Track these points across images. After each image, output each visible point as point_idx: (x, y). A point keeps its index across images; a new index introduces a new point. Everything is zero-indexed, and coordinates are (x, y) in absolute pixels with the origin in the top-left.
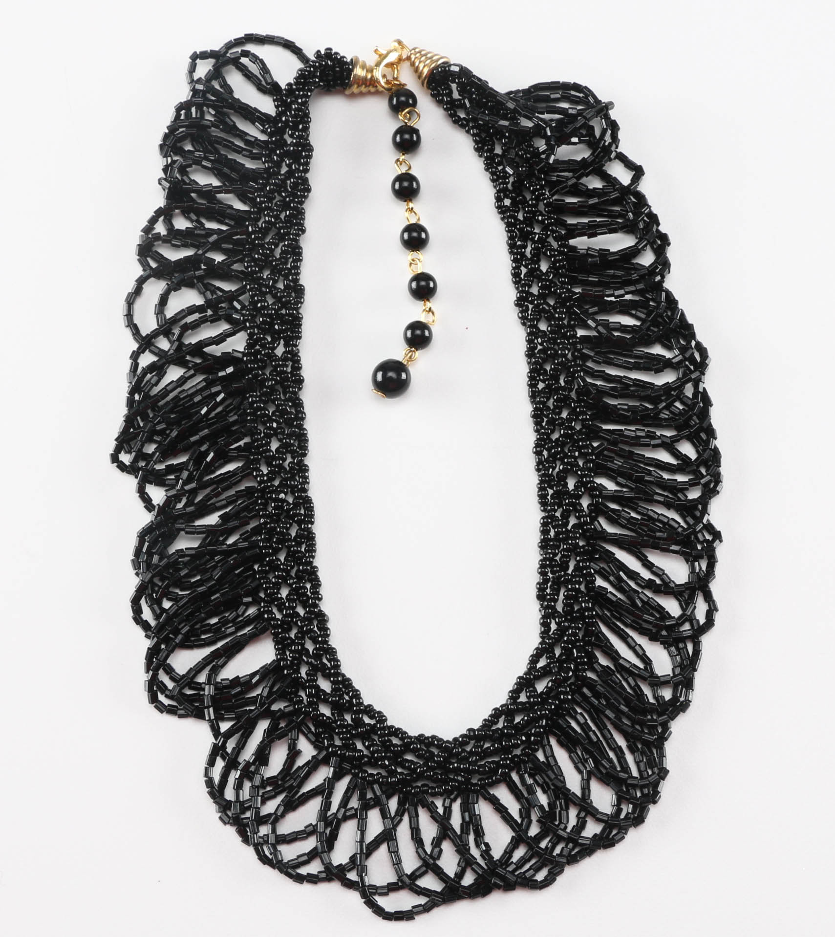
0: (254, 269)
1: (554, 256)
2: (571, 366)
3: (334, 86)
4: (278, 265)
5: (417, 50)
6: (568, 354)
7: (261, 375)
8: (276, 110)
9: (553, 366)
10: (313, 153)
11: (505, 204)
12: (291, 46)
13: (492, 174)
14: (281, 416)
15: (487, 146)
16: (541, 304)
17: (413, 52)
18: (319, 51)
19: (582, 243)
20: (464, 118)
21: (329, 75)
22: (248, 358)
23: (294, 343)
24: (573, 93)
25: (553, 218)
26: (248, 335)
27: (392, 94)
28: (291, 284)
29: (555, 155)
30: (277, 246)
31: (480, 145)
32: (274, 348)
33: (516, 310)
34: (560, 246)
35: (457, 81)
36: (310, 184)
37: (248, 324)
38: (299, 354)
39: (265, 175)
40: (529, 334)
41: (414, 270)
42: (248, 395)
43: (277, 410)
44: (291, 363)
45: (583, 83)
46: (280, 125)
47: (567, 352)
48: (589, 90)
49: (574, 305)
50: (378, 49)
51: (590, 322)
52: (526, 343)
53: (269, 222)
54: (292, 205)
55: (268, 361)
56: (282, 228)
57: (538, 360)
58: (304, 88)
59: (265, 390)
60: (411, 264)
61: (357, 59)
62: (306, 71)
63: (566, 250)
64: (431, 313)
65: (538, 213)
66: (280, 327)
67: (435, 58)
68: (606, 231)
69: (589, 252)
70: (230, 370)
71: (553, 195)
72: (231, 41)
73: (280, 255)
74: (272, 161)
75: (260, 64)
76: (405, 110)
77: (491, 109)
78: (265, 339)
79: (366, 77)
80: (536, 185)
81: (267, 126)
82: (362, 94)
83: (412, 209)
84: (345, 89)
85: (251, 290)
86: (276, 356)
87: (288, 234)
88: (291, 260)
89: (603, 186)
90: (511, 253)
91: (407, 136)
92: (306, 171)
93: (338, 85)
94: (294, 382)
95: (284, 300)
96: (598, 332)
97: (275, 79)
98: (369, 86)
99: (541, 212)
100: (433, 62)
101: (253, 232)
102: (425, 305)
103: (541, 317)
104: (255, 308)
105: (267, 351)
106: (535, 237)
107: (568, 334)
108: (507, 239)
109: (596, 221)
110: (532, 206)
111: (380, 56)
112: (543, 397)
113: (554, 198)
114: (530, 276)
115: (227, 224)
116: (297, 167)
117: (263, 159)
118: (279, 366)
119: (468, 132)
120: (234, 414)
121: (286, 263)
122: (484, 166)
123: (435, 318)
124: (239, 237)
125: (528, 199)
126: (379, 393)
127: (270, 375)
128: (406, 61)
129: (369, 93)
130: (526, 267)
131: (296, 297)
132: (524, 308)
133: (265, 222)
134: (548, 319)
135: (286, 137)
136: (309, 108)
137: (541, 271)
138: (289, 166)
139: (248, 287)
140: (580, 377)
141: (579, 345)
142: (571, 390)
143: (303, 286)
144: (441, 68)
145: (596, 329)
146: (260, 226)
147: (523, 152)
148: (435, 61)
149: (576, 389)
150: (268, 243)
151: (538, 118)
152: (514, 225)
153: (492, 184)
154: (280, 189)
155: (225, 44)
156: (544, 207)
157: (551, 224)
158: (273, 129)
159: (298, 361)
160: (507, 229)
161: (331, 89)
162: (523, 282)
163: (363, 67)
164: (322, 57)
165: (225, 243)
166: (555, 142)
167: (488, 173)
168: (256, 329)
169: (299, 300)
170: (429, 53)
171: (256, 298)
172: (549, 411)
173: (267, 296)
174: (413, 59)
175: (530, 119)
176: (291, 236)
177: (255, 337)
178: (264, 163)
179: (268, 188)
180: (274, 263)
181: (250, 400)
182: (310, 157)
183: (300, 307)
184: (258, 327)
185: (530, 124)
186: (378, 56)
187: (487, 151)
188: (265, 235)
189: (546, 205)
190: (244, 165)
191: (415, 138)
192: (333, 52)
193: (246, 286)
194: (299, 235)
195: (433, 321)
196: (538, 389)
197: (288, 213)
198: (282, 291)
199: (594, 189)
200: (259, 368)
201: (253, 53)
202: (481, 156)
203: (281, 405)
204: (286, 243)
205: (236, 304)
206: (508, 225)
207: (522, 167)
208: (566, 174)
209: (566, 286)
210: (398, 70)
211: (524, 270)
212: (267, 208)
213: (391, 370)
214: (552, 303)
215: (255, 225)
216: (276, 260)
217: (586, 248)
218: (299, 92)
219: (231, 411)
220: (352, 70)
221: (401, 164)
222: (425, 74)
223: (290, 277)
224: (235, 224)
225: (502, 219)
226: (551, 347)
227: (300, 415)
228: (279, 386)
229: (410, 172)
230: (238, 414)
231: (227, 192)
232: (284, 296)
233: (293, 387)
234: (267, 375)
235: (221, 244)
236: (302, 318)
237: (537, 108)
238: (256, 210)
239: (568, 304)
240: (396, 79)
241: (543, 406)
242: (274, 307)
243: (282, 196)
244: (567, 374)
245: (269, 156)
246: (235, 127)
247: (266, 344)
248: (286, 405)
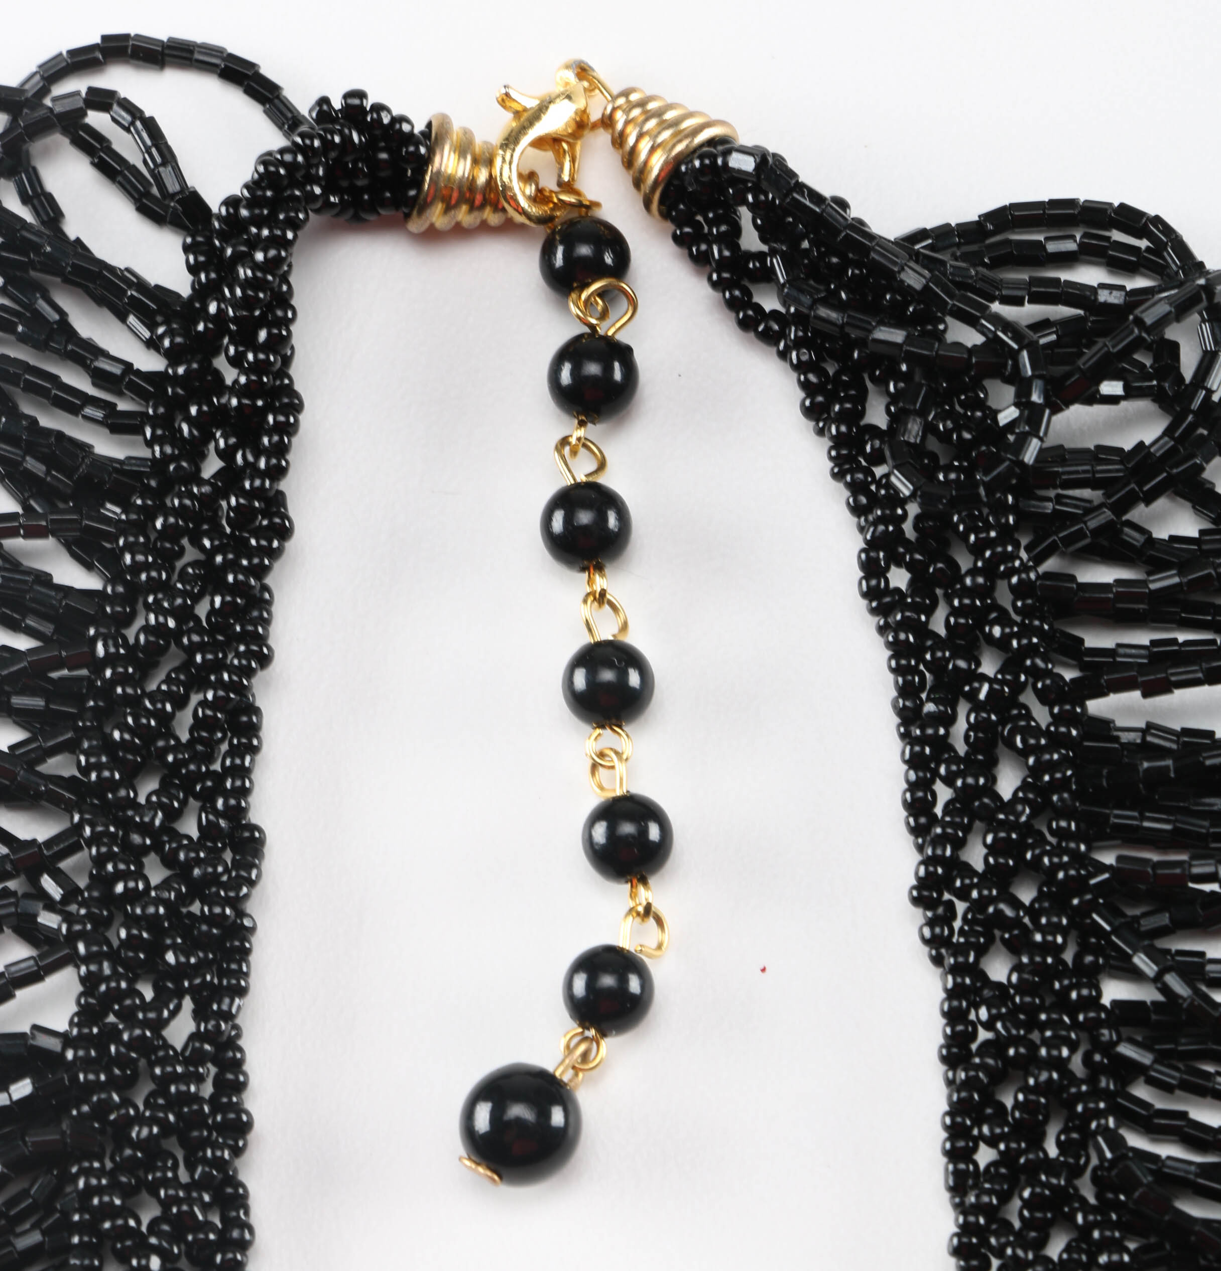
0: (106, 774)
1: (1037, 750)
2: (1080, 1097)
3: (373, 207)
4: (185, 763)
5: (634, 97)
6: (1069, 1058)
7: (118, 1107)
8: (190, 278)
9: (1021, 1097)
10: (301, 417)
11: (892, 585)
12: (246, 76)
13: (855, 488)
14: (177, 1237)
15: (841, 401)
16: (992, 900)
17: (621, 101)
18: (324, 101)
19: (1130, 710)
20: (774, 313)
21: (356, 172)
22: (81, 1053)
23: (225, 1007)
24: (1117, 236)
25: (1039, 632)
26: (83, 980)
27: (554, 232)
28: (222, 823)
29: (1041, 439)
30: (180, 703)
31: (820, 399)
32: (159, 1025)
33: (917, 917)
34: (1057, 720)
35: (750, 198)
36: (292, 513)
37: (81, 948)
38: (241, 1043)
39: (153, 483)
40: (952, 994)
41: (605, 785)
42: (74, 1170)
43: (165, 1217)
44: (213, 1070)
45: (1149, 207)
46: (201, 327)
47: (1065, 1052)
48: (1168, 230)
49: (1092, 906)
50: (513, 94)
51: (1141, 961)
52: (944, 1021)
53: (159, 630)
54: (230, 578)
55: (143, 1063)
56: (201, 647)
57: (977, 1076)
58: (273, 214)
59: (128, 1152)
60: (594, 767)
61: (445, 122)
62: (282, 163)
63: (1074, 732)
64: (651, 921)
65: (994, 615)
66: (182, 959)
67: (687, 124)
68: (1200, 675)
69: (1149, 739)
70: (22, 1089)
71: (1039, 560)
72: (61, 54)
73: (191, 731)
74: (174, 436)
75: (145, 135)
76: (588, 285)
77: (853, 286)
78: (133, 992)
79: (472, 181)
80: (988, 527)
81: (161, 330)
82: (459, 232)
83: (603, 593)
84: (407, 216)
85: (95, 839)
86: (167, 1046)
87: (219, 666)
88: (225, 747)
89: (1202, 532)
90: (905, 736)
91: (593, 369)
92: (278, 472)
93: (384, 203)
94: (221, 1128)
95: (197, 872)
96: (1165, 990)
97: (192, 181)
98: (482, 207)
99: (1003, 612)
100: (679, 136)
101: (110, 660)
102: (633, 895)
103: (991, 940)
104: (109, 899)
105: (138, 1032)
106: (978, 690)
107: (1074, 995)
108: (894, 693)
109: (1174, 641)
110: (972, 592)
111: (517, 114)
112: (989, 1192)
113: (1041, 569)
114: (961, 813)
115: (31, 632)
116: (250, 458)
117: (148, 432)
118: (176, 1078)
119: (783, 355)
120: (34, 1227)
121: (209, 758)
122: (830, 464)
123: (666, 938)
124: (65, 672)
125: (963, 570)
126: (481, 1170)
127: (147, 1104)
128: (601, 131)
129: (484, 228)
130: (949, 781)
131: (236, 864)
132: (940, 910)
133: (146, 629)
134: (1014, 948)
135: (220, 363)
136: (292, 279)
137: (997, 797)
138: (226, 455)
139: (88, 831)
140: (1105, 1131)
141: (1105, 1032)
142: (1077, 1171)
143: (260, 830)
144: (701, 157)
145: (1157, 980)
146: (132, 641)
147: (949, 424)
148: (686, 137)
149: (1095, 1170)
150: (152, 697)
151: (997, 319)
152: (917, 651)
153: (856, 520)
154: (198, 525)
155: (40, 66)
156: (1011, 597)
157: (1030, 651)
158: (179, 340)
159: (237, 1065)
160: (893, 663)
161: (364, 215)
162: (939, 830)
163: (463, 149)
164: (334, 120)
165: (21, 693)
166: (1047, 397)
167: (840, 486)
168: (106, 965)
169: (244, 874)
170: (670, 107)
171: (110, 867)
172: (1007, 1236)
173: (146, 860)
174: (619, 126)
175: (972, 321)
176: (226, 676)
177: (103, 988)
178: (149, 444)
179: (159, 524)
180: (170, 758)
181: (81, 1183)
182: (288, 429)
183: (247, 896)
184: (114, 956)
185: (971, 338)
186: (510, 115)
187: (840, 419)
188: (146, 667)
189: (1017, 592)
190: (91, 447)
191: (618, 375)
192: (368, 104)
193: (79, 828)
194: (249, 673)
195: (660, 947)
196: (976, 1165)
197: (218, 600)
198: (193, 846)
199: (1174, 539)
200: (113, 1084)
201: (125, 99)
202: (820, 432)
203: (178, 1201)
204: (210, 695)
205: (48, 884)
206: (898, 650)
207: (948, 469)
208: (1086, 493)
209: (1072, 845)
210: (573, 160)
211: (943, 794)
212: (154, 586)
213: (519, 1097)
214: (1026, 895)
215: (114, 633)
216: (179, 747)
217: (1143, 725)
218: (260, 228)
219: (21, 1217)
220: (427, 161)
221: (574, 453)
222: (655, 172)
223: (220, 803)
224: (56, 631)
225: (882, 630)
226: (1018, 1036)
227: (235, 1234)
228: (174, 1140)
229: (603, 480)
230: (45, 1225)
231: (33, 533)
232: (198, 862)
233: (215, 1146)
234: (136, 1108)
235: (9, 695)
236: (252, 930)
237: (998, 284)
238: (120, 589)
239: (1076, 901)
240: (567, 187)
241: (988, 1222)
242: (166, 895)
243: (202, 548)
244: (1066, 1124)
245: (166, 423)
246: (65, 328)
247: (134, 1009)
248: (190, 1201)
